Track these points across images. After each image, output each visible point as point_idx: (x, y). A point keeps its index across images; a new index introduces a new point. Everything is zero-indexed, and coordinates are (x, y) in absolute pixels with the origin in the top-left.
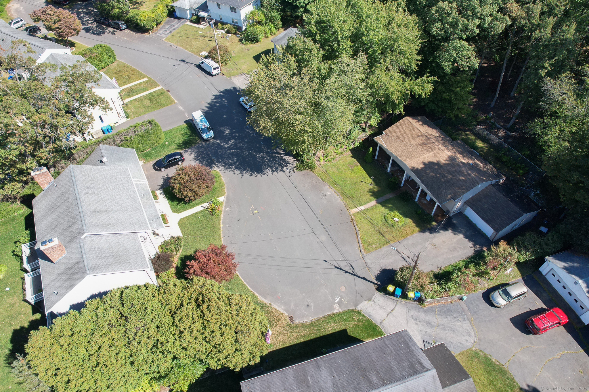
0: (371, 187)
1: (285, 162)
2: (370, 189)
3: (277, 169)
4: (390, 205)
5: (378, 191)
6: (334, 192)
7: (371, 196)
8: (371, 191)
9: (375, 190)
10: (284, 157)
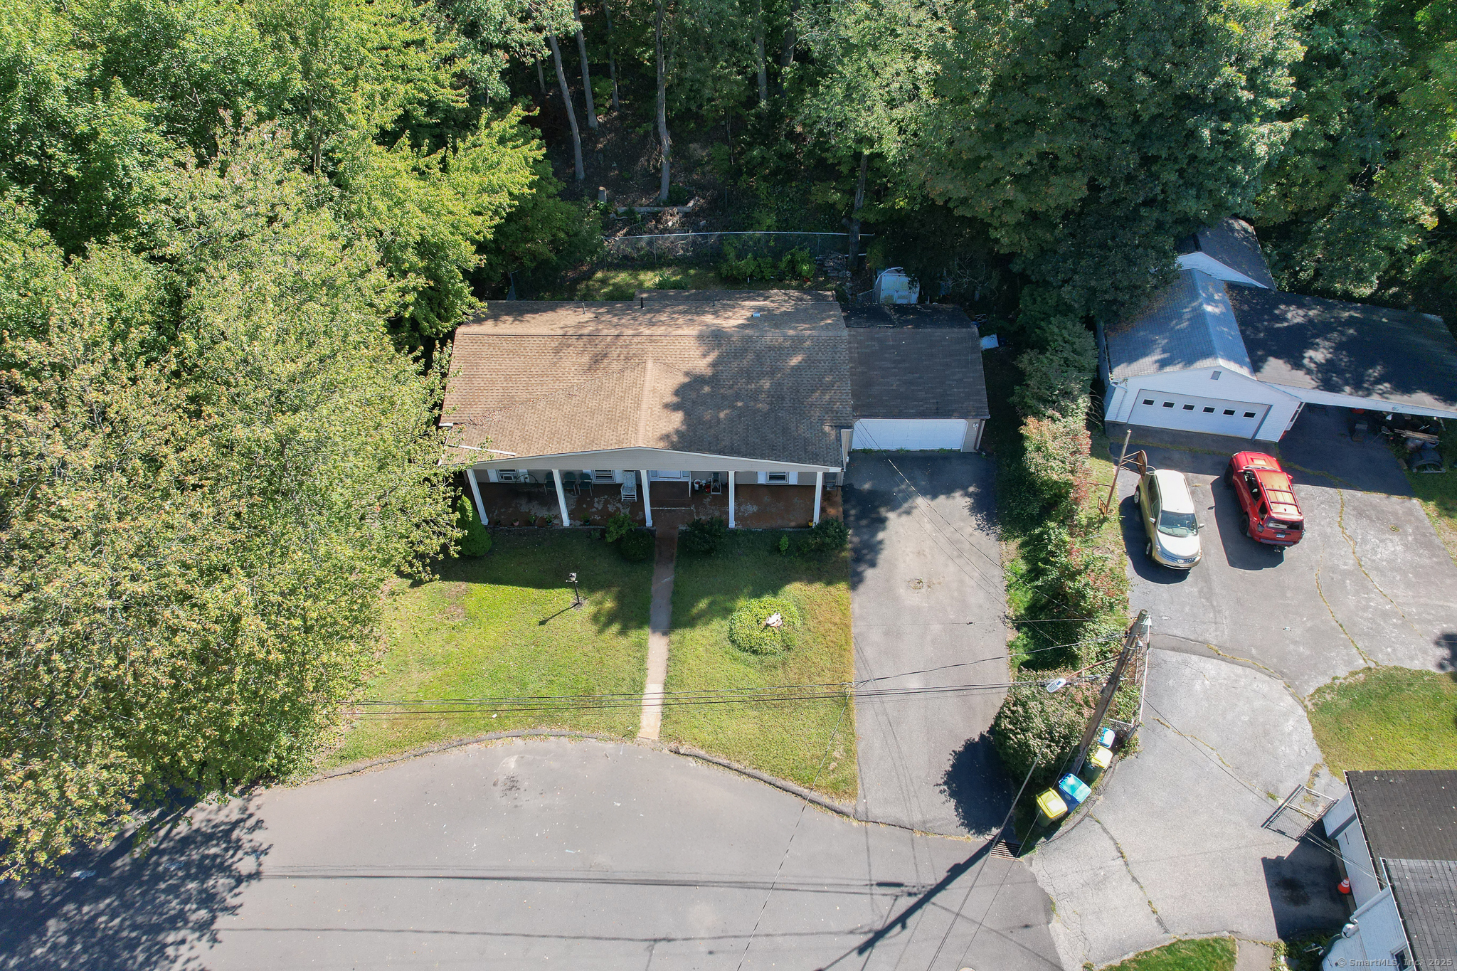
0: (588, 608)
1: (208, 838)
2: (595, 618)
3: (208, 900)
4: (703, 604)
5: (620, 598)
6: (519, 741)
7: (623, 632)
8: (603, 619)
9: (609, 604)
10: (182, 829)
